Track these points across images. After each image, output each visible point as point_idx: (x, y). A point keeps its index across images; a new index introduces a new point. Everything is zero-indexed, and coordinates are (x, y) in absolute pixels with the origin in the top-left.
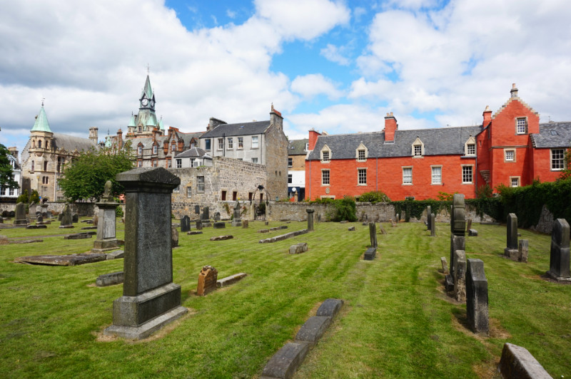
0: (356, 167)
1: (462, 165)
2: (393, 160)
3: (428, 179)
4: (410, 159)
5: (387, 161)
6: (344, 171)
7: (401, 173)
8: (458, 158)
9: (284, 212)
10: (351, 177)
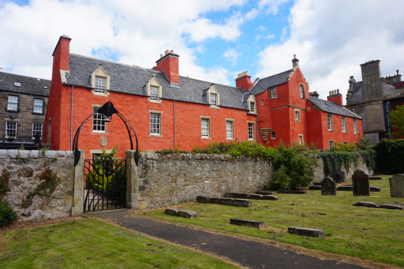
0: (148, 108)
1: (248, 121)
2: (191, 106)
3: (224, 133)
4: (207, 108)
5: (185, 106)
6: (130, 112)
7: (200, 123)
8: (245, 113)
9: (180, 180)
10: (141, 122)
